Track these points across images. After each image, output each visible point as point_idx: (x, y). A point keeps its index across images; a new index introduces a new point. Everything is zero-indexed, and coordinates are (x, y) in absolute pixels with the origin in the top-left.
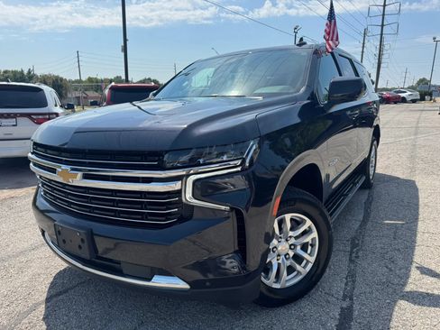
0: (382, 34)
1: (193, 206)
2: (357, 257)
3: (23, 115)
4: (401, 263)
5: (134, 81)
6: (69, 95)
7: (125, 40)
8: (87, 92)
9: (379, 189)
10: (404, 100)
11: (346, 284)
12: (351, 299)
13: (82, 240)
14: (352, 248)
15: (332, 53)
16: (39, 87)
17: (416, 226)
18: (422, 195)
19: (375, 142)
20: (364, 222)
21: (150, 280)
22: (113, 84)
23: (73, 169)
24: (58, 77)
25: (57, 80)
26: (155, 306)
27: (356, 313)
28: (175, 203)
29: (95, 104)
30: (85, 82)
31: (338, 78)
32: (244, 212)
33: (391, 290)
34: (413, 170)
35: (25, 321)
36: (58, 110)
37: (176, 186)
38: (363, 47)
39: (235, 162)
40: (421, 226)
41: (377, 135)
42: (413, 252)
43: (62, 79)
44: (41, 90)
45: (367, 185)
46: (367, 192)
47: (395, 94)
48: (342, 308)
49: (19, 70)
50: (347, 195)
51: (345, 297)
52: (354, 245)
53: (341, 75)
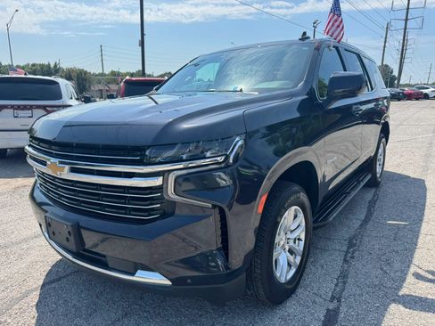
0: (405, 29)
1: (175, 202)
2: (352, 257)
3: (38, 107)
4: (397, 265)
5: (155, 75)
6: (92, 88)
7: (143, 35)
8: (109, 85)
9: (386, 188)
10: (426, 97)
11: (336, 285)
12: (339, 301)
13: (69, 232)
14: (349, 248)
15: (337, 48)
16: (55, 80)
17: (420, 227)
18: (429, 195)
19: (384, 140)
20: (366, 221)
21: (133, 274)
22: (128, 77)
23: (61, 163)
24: (83, 70)
25: (81, 73)
26: (141, 298)
27: (342, 315)
28: (158, 198)
29: (111, 97)
30: (108, 75)
31: (342, 73)
32: (226, 210)
33: (382, 293)
34: (426, 168)
35: (17, 306)
36: (74, 102)
37: (158, 181)
38: (385, 42)
39: (218, 159)
40: (425, 227)
41: (385, 132)
42: (412, 254)
43: (86, 73)
44: (57, 83)
45: (374, 183)
46: (374, 190)
47: (417, 90)
48: (328, 310)
49: (47, 63)
50: (349, 193)
51: (333, 298)
52: (351, 245)
53: (345, 70)
